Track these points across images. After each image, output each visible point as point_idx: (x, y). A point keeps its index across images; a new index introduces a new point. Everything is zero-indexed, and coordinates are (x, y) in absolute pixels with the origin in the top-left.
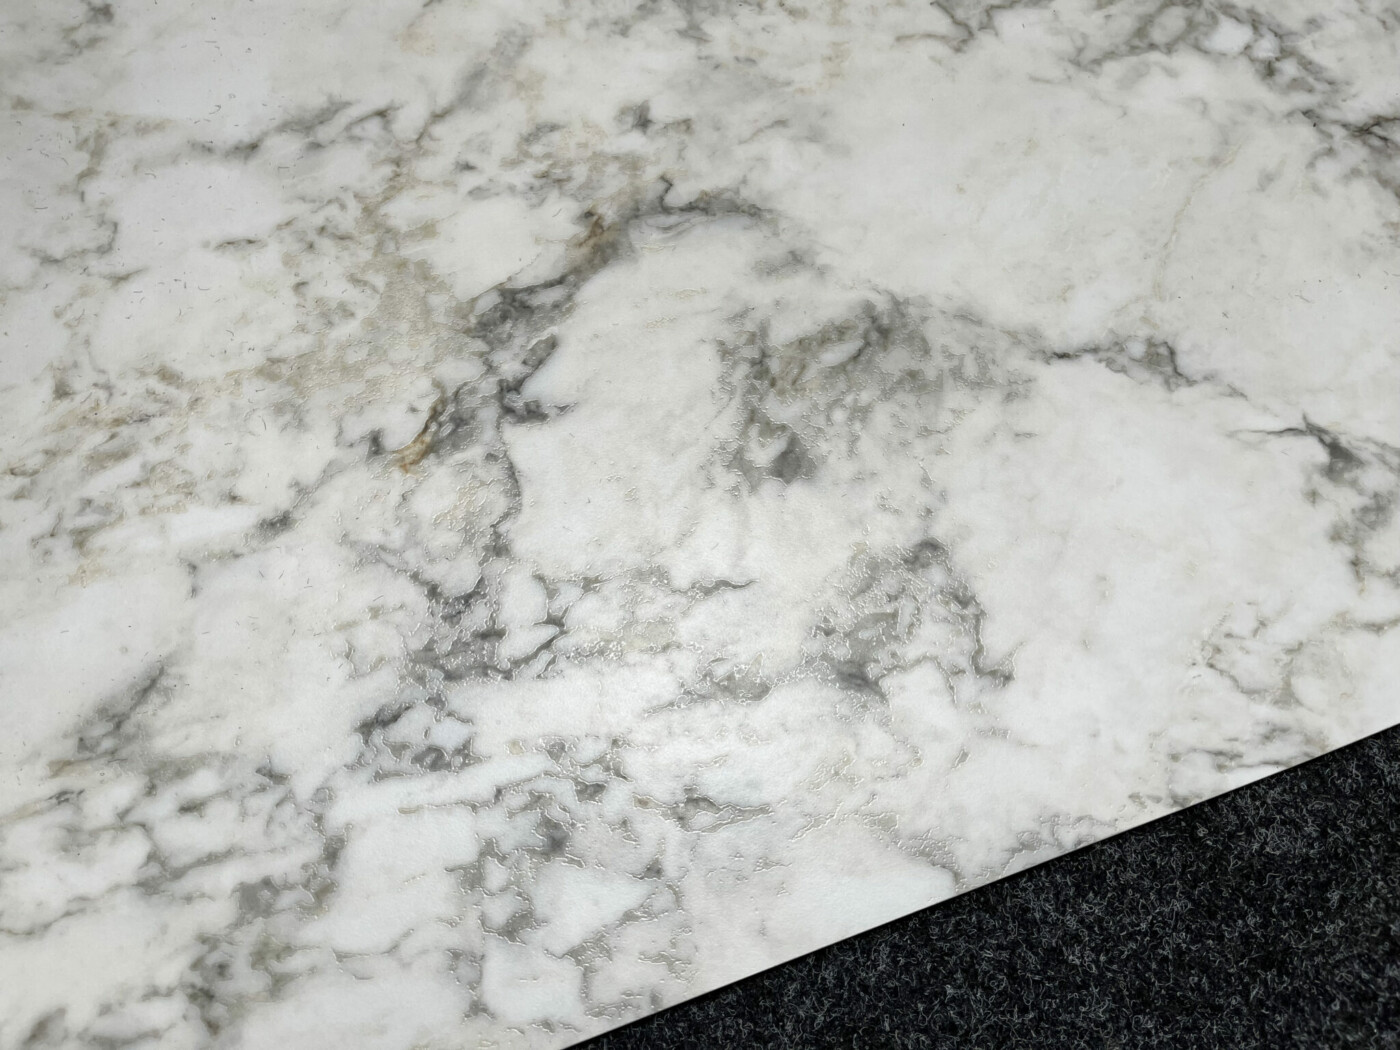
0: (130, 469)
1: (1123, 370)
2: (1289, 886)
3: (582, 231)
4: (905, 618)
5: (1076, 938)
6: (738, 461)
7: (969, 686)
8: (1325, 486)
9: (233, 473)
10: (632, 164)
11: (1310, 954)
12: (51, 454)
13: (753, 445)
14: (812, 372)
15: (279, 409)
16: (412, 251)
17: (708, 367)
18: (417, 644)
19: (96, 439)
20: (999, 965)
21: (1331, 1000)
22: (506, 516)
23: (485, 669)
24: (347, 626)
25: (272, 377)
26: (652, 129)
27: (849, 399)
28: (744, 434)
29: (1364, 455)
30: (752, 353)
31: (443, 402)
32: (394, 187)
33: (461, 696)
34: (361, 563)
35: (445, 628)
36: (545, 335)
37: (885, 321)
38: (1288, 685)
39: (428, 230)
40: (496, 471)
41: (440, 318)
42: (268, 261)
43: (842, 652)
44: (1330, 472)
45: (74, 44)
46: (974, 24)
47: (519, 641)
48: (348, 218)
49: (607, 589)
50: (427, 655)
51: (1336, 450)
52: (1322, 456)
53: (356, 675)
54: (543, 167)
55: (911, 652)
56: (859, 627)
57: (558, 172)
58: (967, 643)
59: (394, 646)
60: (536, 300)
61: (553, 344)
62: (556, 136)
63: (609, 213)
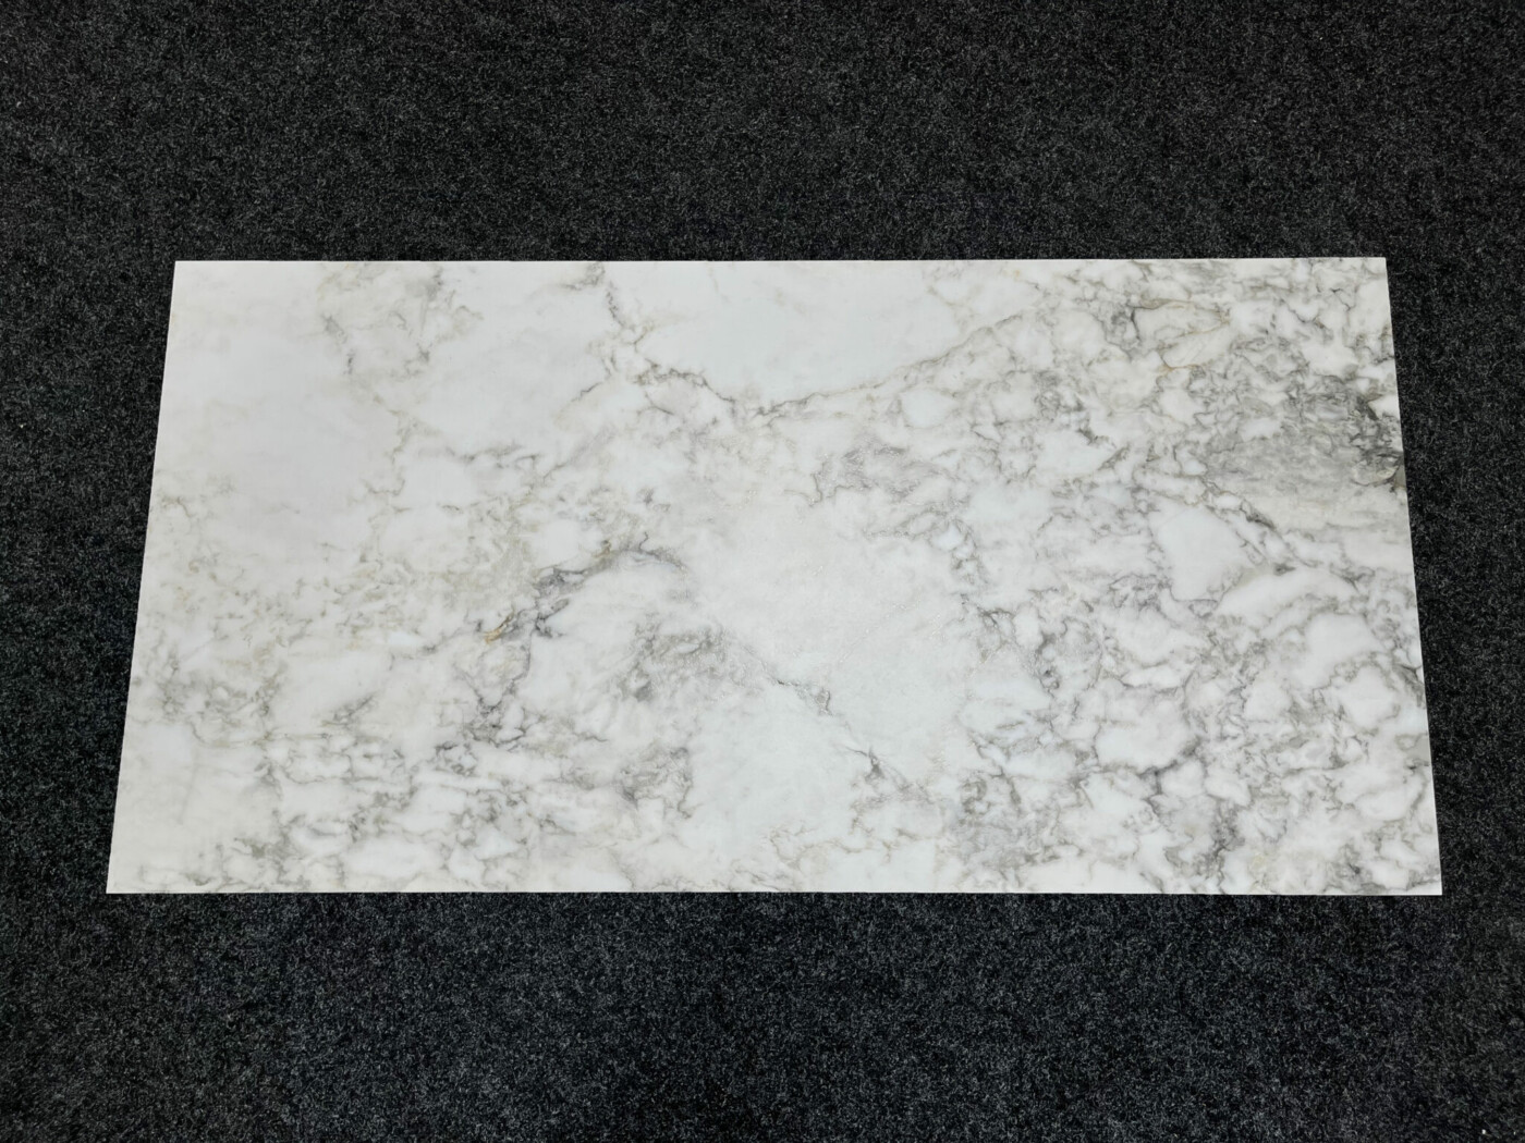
0: (379, 605)
1: (805, 698)
2: (762, 927)
3: (600, 549)
4: (660, 778)
5: (672, 914)
6: (623, 685)
7: (672, 814)
8: (862, 784)
9: (420, 620)
10: (635, 521)
11: (757, 954)
12: (353, 587)
13: (633, 679)
14: (673, 651)
15: (446, 596)
16: (524, 536)
17: (628, 635)
18: (467, 721)
19: (371, 586)
20: (639, 912)
21: (756, 973)
22: (519, 677)
23: (490, 740)
24: (444, 703)
25: (448, 581)
26: (652, 505)
27: (681, 671)
28: (630, 673)
29: (886, 774)
30: (650, 635)
31: (513, 615)
32: (526, 500)
33: (478, 747)
34: (457, 678)
35: (480, 718)
36: (565, 597)
37: (712, 640)
38: (798, 860)
39: (533, 527)
40: (523, 655)
41: (525, 574)
42: (461, 521)
43: (629, 782)
44: (868, 778)
45: (408, 371)
46: (826, 493)
47: (507, 733)
48: (502, 510)
49: (549, 723)
50: (470, 727)
51: (876, 769)
52: (868, 768)
53: (441, 725)
54: (595, 509)
55: (657, 792)
56: (640, 774)
57: (601, 515)
58: (680, 796)
59: (458, 719)
60: (566, 579)
61: (567, 603)
62: (607, 495)
63: (615, 544)
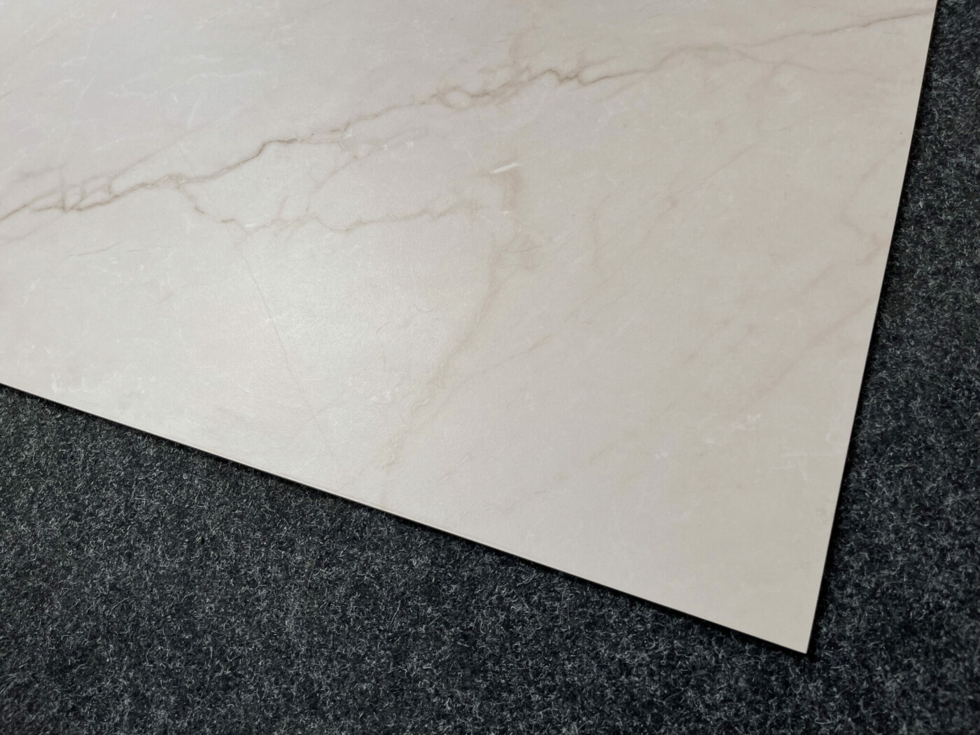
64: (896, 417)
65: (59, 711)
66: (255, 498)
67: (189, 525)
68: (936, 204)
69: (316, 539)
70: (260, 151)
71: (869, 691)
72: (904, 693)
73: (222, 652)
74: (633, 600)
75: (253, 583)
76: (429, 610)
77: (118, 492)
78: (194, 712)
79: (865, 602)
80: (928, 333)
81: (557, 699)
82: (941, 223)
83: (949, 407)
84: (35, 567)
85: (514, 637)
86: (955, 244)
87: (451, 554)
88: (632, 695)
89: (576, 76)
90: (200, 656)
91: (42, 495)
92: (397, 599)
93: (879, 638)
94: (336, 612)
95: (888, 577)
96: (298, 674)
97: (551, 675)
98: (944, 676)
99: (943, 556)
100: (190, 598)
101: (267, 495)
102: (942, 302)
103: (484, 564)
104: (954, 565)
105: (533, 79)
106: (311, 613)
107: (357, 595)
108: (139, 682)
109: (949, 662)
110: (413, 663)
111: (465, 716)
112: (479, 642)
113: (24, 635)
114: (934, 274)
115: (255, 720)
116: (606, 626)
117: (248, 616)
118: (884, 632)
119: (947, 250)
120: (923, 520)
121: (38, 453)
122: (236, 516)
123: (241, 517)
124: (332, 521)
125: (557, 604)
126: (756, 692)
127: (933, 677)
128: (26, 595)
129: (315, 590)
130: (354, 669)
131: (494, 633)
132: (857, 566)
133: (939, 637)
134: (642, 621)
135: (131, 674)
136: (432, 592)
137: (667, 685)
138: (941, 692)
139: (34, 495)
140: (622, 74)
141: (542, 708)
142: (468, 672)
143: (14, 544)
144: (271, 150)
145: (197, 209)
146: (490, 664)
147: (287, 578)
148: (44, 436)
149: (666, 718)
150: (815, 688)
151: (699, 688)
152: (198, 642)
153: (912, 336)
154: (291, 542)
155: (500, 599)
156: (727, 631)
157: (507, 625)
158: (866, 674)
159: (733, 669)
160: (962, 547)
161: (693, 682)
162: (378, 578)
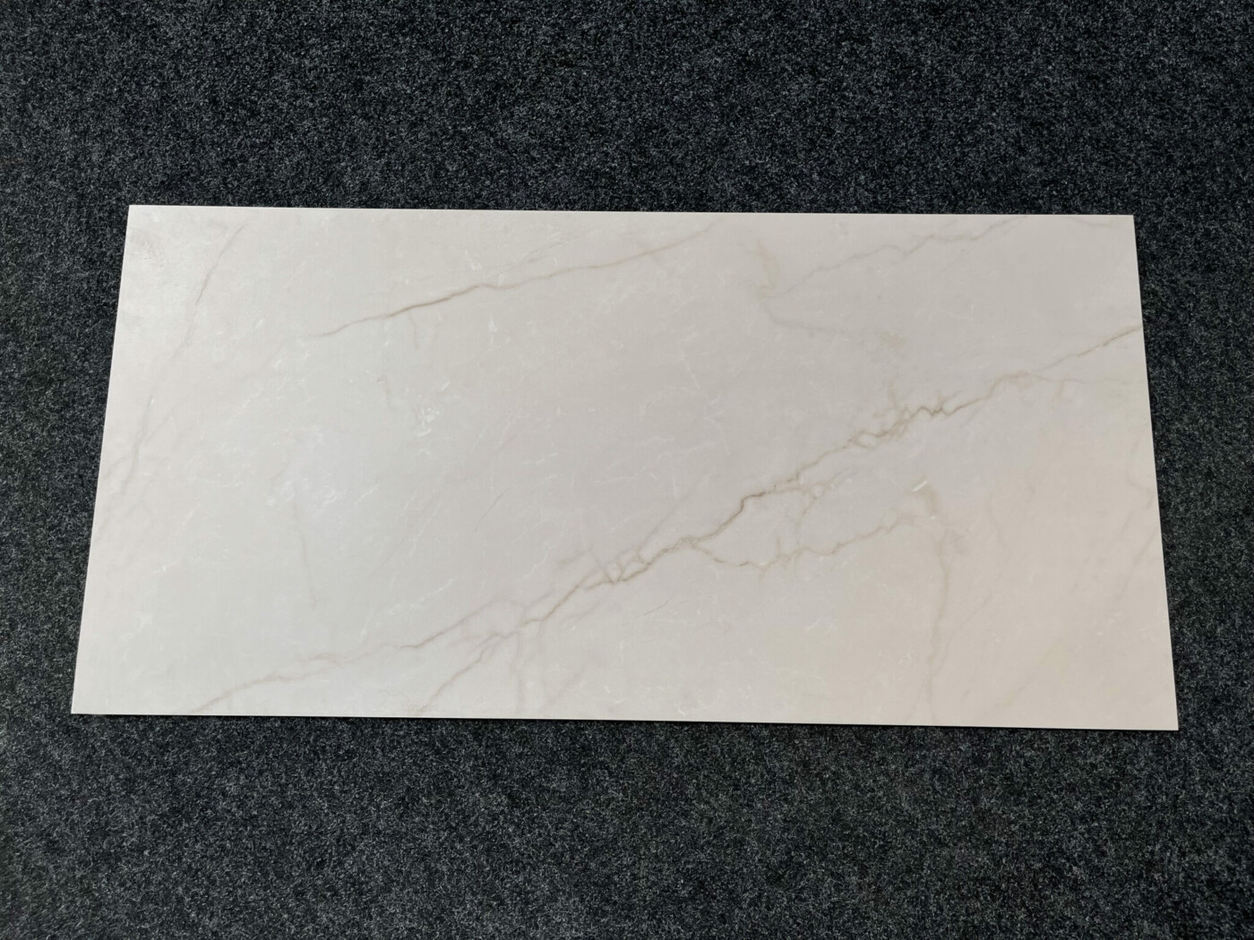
64: (1184, 592)
65: (788, 902)
66: (848, 741)
67: (815, 769)
68: (1171, 458)
69: (898, 753)
70: (742, 507)
71: (1206, 736)
72: (1222, 733)
73: (873, 834)
74: (1086, 731)
75: (873, 791)
76: (981, 771)
77: (757, 764)
78: (873, 870)
79: (1193, 695)
80: (1186, 540)
81: (1066, 793)
82: (1176, 470)
83: (1207, 580)
84: (725, 827)
85: (1032, 770)
86: (1187, 482)
87: (980, 738)
88: (1101, 778)
89: (941, 409)
90: (860, 840)
91: (703, 782)
92: (961, 771)
93: (1204, 710)
94: (928, 790)
95: (1201, 679)
96: (923, 830)
97: (1059, 783)
98: (1237, 718)
99: (1222, 660)
100: (838, 811)
101: (856, 736)
102: (1189, 519)
103: (1001, 736)
104: (1228, 663)
105: (913, 416)
106: (915, 795)
107: (937, 776)
108: (830, 867)
109: (1237, 711)
110: (985, 802)
111: (1023, 818)
112: (1015, 778)
113: (741, 869)
114: (1181, 503)
115: (910, 862)
116: (1077, 748)
117: (878, 809)
118: (1206, 706)
119: (1183, 487)
120: (1209, 644)
121: (685, 757)
122: (842, 755)
123: (846, 755)
124: (903, 739)
125: (1048, 745)
126: (1158, 756)
127: (1232, 721)
128: (728, 846)
129: (911, 782)
130: (953, 816)
131: (1021, 772)
132: (1186, 677)
133: (1229, 701)
134: (1094, 739)
135: (823, 865)
136: (979, 761)
137: (1117, 767)
138: (1237, 726)
139: (698, 784)
140: (970, 403)
141: (1060, 800)
142: (1016, 796)
143: (702, 819)
144: (750, 504)
145: (717, 560)
146: (1025, 789)
147: (892, 780)
148: (682, 745)
149: (1121, 783)
150: (1183, 744)
151: (1132, 764)
152: (855, 833)
153: (1180, 544)
154: (883, 759)
155: (1017, 752)
156: (1136, 732)
157: (1026, 764)
158: (1203, 729)
159: (1144, 748)
160: (1230, 653)
161: (1128, 761)
162: (945, 763)
